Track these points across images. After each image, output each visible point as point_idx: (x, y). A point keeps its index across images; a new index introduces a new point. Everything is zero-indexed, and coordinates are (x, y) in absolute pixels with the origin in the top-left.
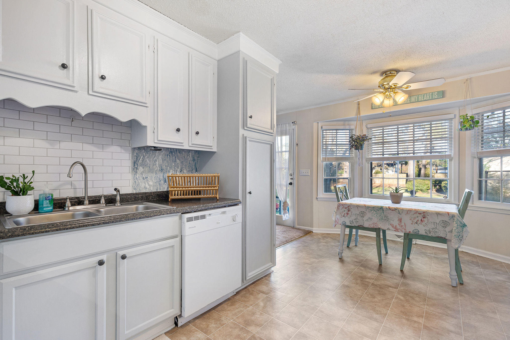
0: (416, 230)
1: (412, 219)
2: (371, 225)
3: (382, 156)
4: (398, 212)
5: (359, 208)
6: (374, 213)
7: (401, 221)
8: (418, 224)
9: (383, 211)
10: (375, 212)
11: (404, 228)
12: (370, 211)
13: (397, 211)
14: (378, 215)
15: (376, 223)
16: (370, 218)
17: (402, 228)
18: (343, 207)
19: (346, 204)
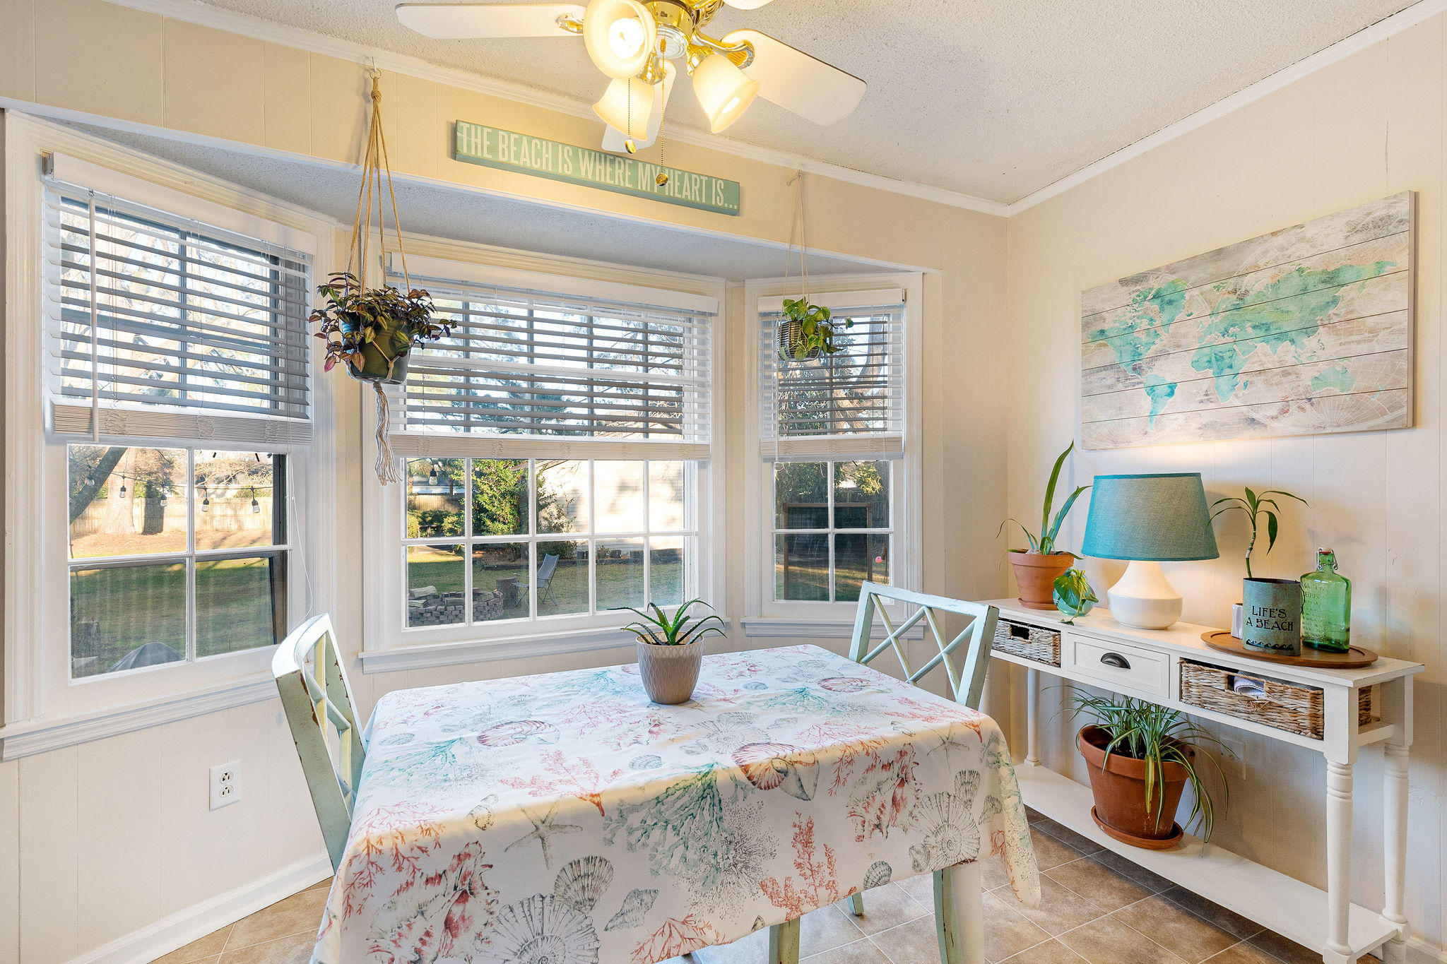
0: (878, 870)
1: (860, 810)
2: (647, 948)
3: (461, 432)
4: (794, 788)
5: (552, 838)
6: (666, 848)
7: (807, 843)
8: (884, 831)
9: (717, 809)
10: (671, 838)
11: (828, 878)
12: (638, 834)
13: (791, 782)
14: (690, 855)
15: (684, 922)
16: (637, 894)
17: (817, 883)
18: (404, 877)
19: (438, 844)
